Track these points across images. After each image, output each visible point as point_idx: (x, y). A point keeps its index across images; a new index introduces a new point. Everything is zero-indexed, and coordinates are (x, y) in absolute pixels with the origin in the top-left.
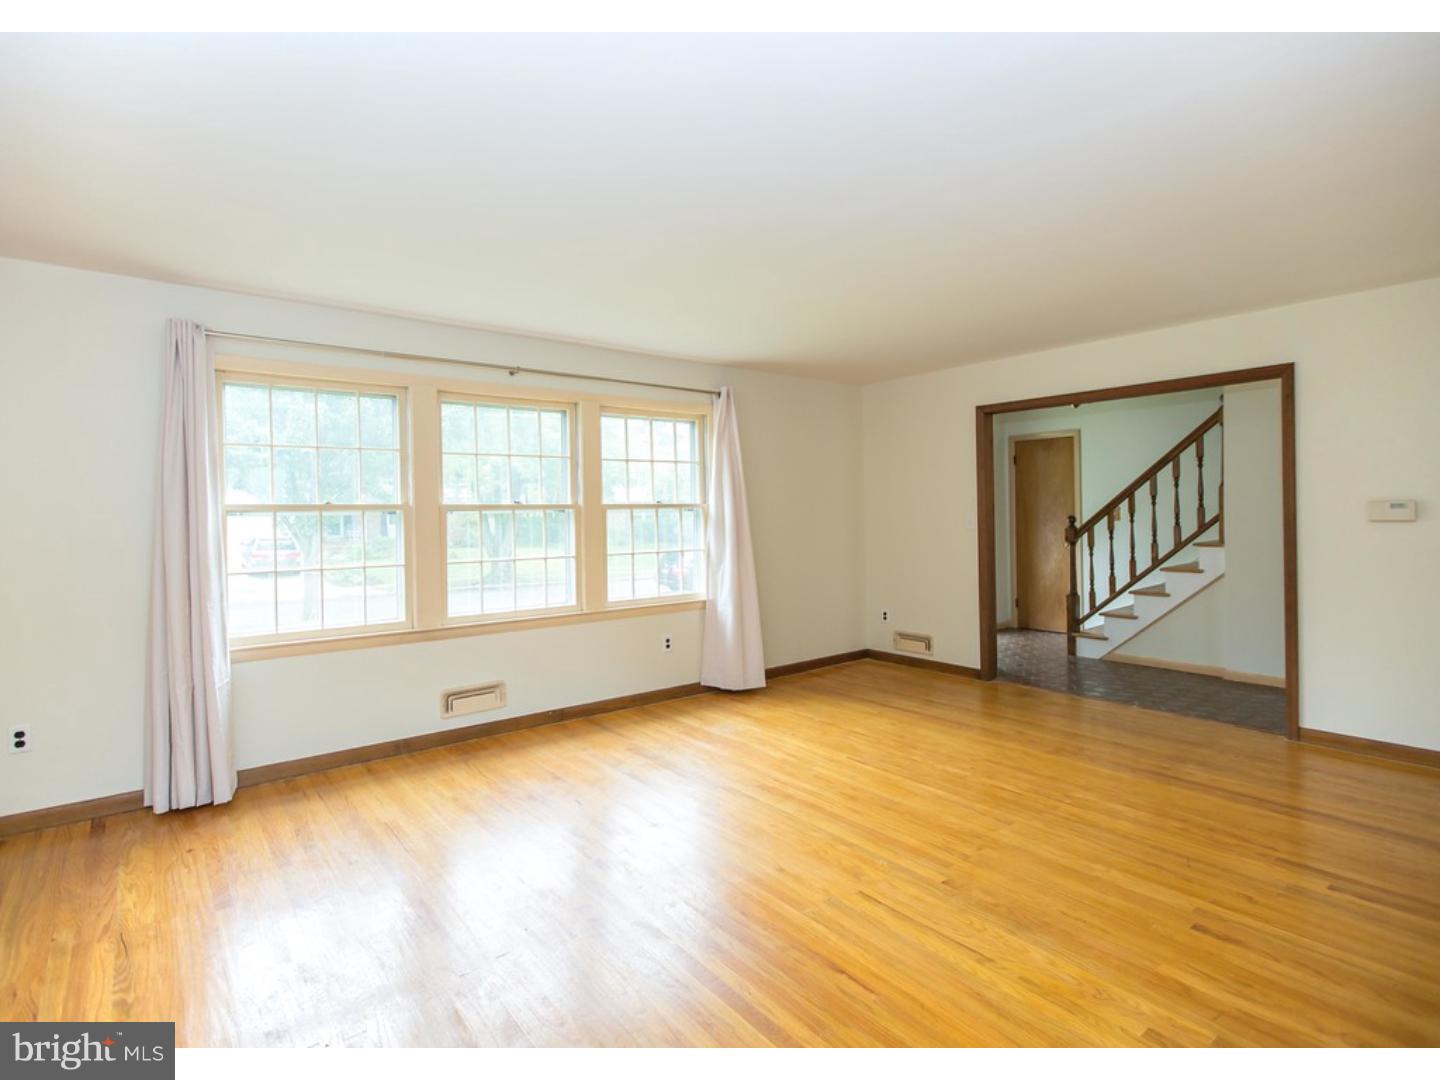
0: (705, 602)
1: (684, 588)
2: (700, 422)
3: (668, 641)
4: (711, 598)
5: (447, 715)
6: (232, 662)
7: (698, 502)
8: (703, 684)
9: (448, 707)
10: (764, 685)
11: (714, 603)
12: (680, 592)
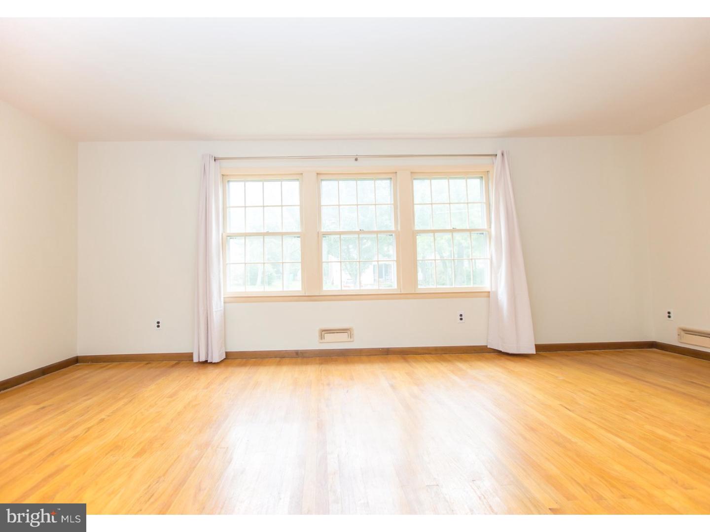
0: (489, 292)
1: (474, 283)
2: (484, 176)
3: (461, 315)
4: (493, 290)
5: (321, 341)
6: (224, 303)
7: (486, 227)
8: (488, 347)
9: (322, 337)
10: (535, 353)
11: (496, 293)
12: (472, 285)
